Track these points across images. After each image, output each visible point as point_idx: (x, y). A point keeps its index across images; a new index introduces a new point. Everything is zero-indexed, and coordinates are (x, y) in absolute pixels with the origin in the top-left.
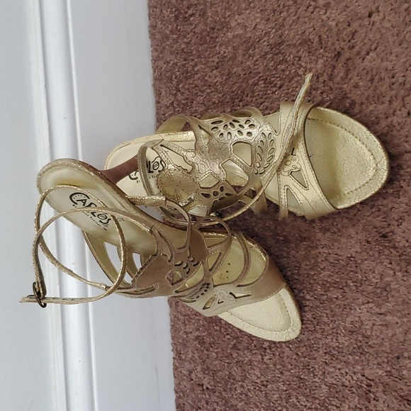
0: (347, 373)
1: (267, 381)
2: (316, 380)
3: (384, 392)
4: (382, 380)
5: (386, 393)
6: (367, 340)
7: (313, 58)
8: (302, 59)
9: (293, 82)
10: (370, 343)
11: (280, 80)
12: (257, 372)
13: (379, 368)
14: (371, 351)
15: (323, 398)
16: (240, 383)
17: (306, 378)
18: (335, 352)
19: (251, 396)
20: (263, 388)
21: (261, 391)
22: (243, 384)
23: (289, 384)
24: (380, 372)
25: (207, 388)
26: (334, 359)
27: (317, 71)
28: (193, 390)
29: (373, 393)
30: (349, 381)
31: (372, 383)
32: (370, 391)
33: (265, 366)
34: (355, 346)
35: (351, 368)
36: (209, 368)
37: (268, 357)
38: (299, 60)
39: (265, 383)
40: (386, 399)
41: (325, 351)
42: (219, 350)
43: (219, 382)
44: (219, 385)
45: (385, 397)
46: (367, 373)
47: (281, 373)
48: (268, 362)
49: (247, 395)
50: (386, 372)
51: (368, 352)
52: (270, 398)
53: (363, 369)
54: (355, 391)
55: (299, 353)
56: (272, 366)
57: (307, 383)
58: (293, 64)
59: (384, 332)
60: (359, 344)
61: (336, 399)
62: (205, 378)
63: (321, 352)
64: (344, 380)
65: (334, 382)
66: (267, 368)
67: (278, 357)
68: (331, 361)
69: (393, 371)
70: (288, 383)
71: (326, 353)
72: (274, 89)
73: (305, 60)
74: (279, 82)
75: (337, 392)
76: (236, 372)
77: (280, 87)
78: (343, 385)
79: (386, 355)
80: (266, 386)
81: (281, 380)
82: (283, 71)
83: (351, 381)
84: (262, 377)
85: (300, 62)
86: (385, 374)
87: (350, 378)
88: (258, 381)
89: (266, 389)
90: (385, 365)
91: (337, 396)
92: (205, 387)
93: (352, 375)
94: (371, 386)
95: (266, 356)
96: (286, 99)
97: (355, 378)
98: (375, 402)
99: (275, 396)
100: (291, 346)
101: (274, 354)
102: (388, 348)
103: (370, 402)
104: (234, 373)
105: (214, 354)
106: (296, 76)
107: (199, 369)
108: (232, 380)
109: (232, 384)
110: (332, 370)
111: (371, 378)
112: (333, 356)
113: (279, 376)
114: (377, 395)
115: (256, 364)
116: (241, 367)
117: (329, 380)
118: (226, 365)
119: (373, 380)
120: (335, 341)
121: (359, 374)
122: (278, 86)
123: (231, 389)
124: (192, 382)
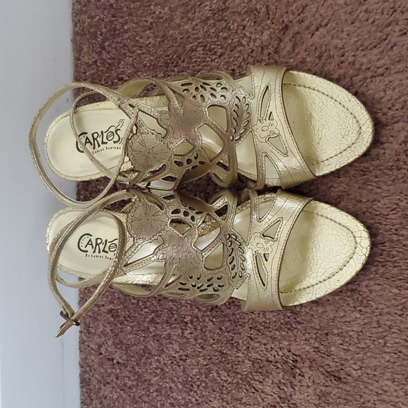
0: (272, 348)
1: (187, 356)
2: (240, 354)
3: (310, 367)
4: (309, 356)
5: (312, 368)
6: (295, 316)
7: (259, 28)
8: (246, 28)
9: (235, 51)
10: (298, 319)
11: (221, 48)
12: (176, 347)
13: (306, 344)
14: (299, 327)
15: (246, 373)
16: (156, 358)
17: (228, 352)
18: (261, 327)
19: (167, 370)
20: (181, 363)
21: (179, 366)
22: (159, 358)
23: (210, 359)
24: (308, 348)
25: (118, 363)
26: (260, 334)
27: (262, 42)
28: (101, 365)
29: (299, 369)
30: (274, 357)
31: (298, 359)
32: (296, 367)
33: (185, 340)
34: (283, 321)
35: (277, 343)
36: (122, 342)
37: (188, 331)
38: (244, 29)
39: (184, 357)
40: (312, 375)
41: (251, 326)
42: (135, 323)
43: (132, 357)
44: (133, 359)
45: (311, 373)
46: (293, 348)
47: (202, 347)
48: (189, 336)
49: (163, 370)
50: (314, 348)
51: (296, 328)
52: (188, 372)
53: (290, 345)
54: (280, 366)
55: (223, 328)
56: (192, 340)
57: (229, 358)
58: (236, 33)
59: (314, 308)
60: (286, 320)
61: (259, 374)
62: (116, 352)
63: (247, 327)
64: (269, 355)
65: (258, 357)
66: (187, 342)
67: (199, 331)
68: (256, 336)
69: (322, 347)
70: (209, 357)
71: (251, 328)
72: (214, 57)
73: (250, 30)
74: (220, 50)
75: (260, 367)
76: (152, 345)
77: (220, 56)
78: (268, 361)
79: (315, 331)
80: (185, 361)
81: (201, 355)
82: (225, 38)
83: (276, 356)
84: (181, 351)
85: (244, 32)
86: (312, 350)
87: (276, 354)
88: (177, 355)
89: (184, 363)
90: (312, 341)
91: (260, 370)
92: (115, 361)
93: (278, 350)
94: (297, 361)
95: (186, 330)
96: (226, 67)
97: (281, 353)
98: (300, 377)
99: (194, 371)
100: (214, 320)
101: (195, 329)
102: (317, 323)
103: (295, 378)
104: (150, 347)
105: (129, 328)
106: (238, 45)
107: (110, 343)
108: (147, 355)
109: (147, 358)
110: (256, 345)
111: (297, 354)
112: (259, 331)
113: (200, 350)
114: (303, 370)
115: (175, 338)
116: (158, 340)
117: (254, 355)
118: (141, 339)
119: (299, 356)
120: (261, 316)
121: (285, 350)
122: (219, 54)
123: (145, 363)
124: (102, 356)
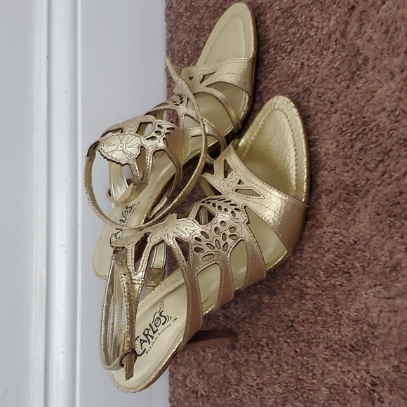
0: (349, 371)
1: (263, 384)
2: (315, 381)
3: (390, 391)
4: (388, 377)
5: (393, 392)
6: (372, 330)
7: (326, 15)
8: (314, 19)
9: (304, 44)
10: (376, 334)
11: (290, 44)
12: (253, 374)
13: (385, 363)
14: (377, 342)
15: (322, 402)
16: (235, 387)
17: (304, 378)
18: (337, 347)
19: (245, 401)
20: (259, 392)
21: (256, 396)
22: (238, 388)
23: (287, 387)
24: (387, 367)
25: (202, 396)
26: (335, 354)
27: (329, 29)
28: (186, 398)
29: (378, 393)
30: (352, 381)
31: (377, 381)
32: (374, 391)
33: (261, 366)
34: (360, 338)
35: (354, 366)
36: (203, 371)
37: (265, 355)
38: (311, 20)
39: (261, 386)
40: (392, 401)
41: (326, 346)
42: (216, 350)
43: (213, 387)
44: (214, 390)
45: (391, 397)
46: (371, 368)
47: (278, 374)
48: (265, 361)
49: (241, 401)
50: (394, 367)
51: (373, 345)
52: (265, 403)
53: (367, 366)
54: (357, 391)
55: (298, 350)
56: (268, 365)
57: (305, 385)
58: (305, 26)
59: (393, 319)
60: (364, 335)
61: (336, 402)
62: (199, 382)
63: (321, 347)
64: (346, 379)
65: (335, 382)
66: (264, 368)
67: (275, 355)
68: (332, 358)
69: (402, 365)
70: (284, 385)
71: (326, 348)
72: (284, 55)
73: (317, 20)
74: (290, 47)
75: (338, 394)
76: (232, 374)
77: (290, 52)
78: (345, 386)
79: (393, 346)
80: (261, 389)
81: (277, 382)
82: (294, 34)
83: (355, 380)
84: (258, 379)
85: (312, 22)
86: (392, 369)
87: (353, 377)
88: (254, 384)
89: (261, 393)
90: (392, 359)
91: (337, 398)
92: (199, 394)
93: (356, 372)
94: (376, 384)
95: (263, 354)
96: (295, 62)
97: (358, 376)
98: (379, 403)
99: (270, 400)
100: (289, 341)
101: (271, 352)
102: (396, 337)
103: (373, 404)
104: (229, 376)
105: (210, 355)
106: (307, 38)
107: (194, 373)
108: (226, 384)
109: (227, 389)
110: (332, 368)
111: (376, 376)
112: (334, 350)
113: (276, 377)
114: (383, 394)
115: (252, 364)
116: (236, 368)
117: (329, 380)
118: (221, 367)
119: (378, 378)
120: (337, 333)
121: (363, 372)
122: (288, 51)
123: (225, 395)
124: (187, 388)
